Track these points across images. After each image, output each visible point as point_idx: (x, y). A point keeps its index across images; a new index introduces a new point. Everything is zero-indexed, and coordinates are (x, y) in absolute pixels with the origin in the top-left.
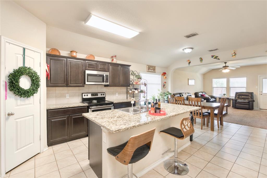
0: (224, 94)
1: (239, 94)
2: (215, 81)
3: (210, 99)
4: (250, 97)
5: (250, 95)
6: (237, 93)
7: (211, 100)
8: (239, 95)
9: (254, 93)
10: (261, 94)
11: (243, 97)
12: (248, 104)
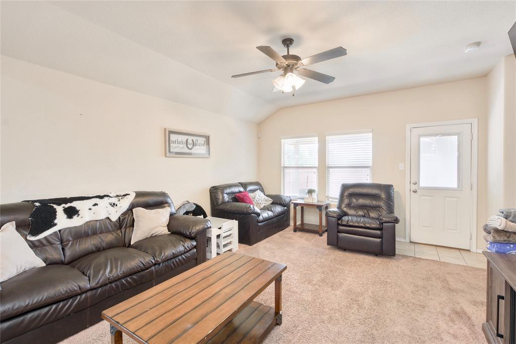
0: (310, 192)
1: (351, 190)
2: (288, 145)
3: (258, 215)
4: (382, 204)
5: (383, 196)
6: (345, 187)
7: (261, 218)
8: (351, 195)
9: (396, 188)
10: (415, 192)
11: (361, 201)
12: (378, 232)
